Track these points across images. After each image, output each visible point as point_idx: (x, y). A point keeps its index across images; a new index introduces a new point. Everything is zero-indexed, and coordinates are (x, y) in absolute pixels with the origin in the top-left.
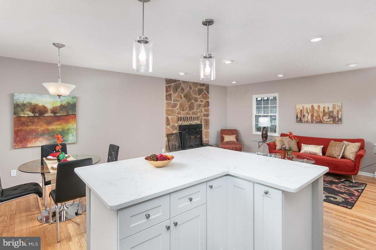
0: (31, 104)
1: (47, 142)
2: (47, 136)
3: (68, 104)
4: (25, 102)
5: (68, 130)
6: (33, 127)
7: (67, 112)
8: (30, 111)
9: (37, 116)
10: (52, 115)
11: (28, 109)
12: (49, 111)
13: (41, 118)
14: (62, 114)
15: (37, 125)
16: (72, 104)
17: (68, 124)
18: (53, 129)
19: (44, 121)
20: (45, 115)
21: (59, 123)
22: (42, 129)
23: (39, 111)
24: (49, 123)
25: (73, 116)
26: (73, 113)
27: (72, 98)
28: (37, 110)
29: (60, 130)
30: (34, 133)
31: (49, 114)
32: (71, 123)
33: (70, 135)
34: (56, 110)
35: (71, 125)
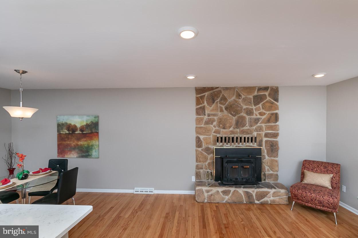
0: (67, 123)
1: (77, 155)
2: (77, 150)
3: (92, 123)
4: (63, 122)
5: (91, 146)
6: (68, 142)
7: (91, 131)
8: (66, 129)
9: (71, 133)
10: (81, 133)
11: (65, 128)
12: (78, 129)
13: (73, 135)
14: (87, 132)
15: (71, 141)
16: (95, 123)
17: (92, 141)
18: (81, 145)
19: (75, 137)
20: (76, 133)
21: (85, 139)
22: (74, 144)
23: (72, 129)
24: (79, 139)
25: (96, 134)
26: (96, 131)
27: (94, 118)
28: (70, 128)
29: (86, 146)
30: (69, 147)
31: (78, 132)
32: (94, 140)
33: (94, 151)
34: (83, 128)
35: (94, 142)
